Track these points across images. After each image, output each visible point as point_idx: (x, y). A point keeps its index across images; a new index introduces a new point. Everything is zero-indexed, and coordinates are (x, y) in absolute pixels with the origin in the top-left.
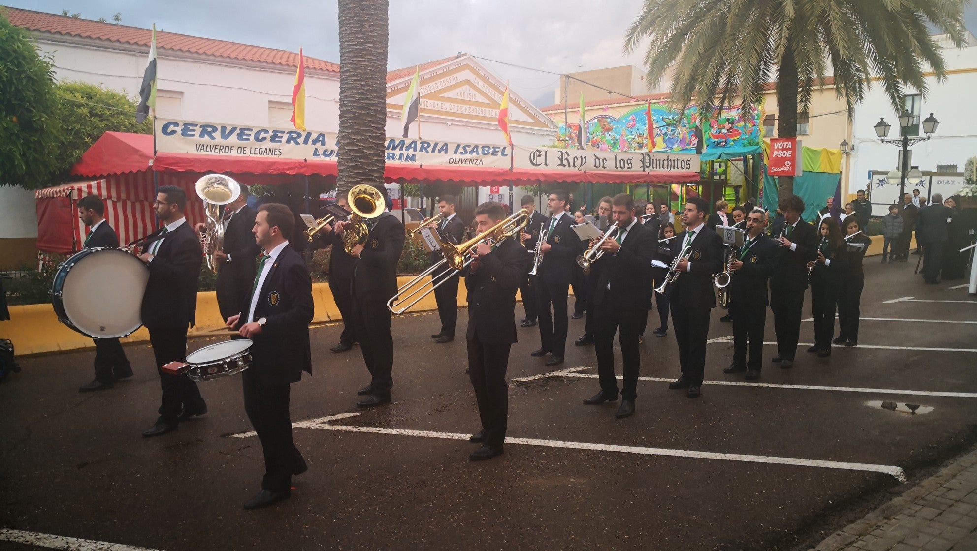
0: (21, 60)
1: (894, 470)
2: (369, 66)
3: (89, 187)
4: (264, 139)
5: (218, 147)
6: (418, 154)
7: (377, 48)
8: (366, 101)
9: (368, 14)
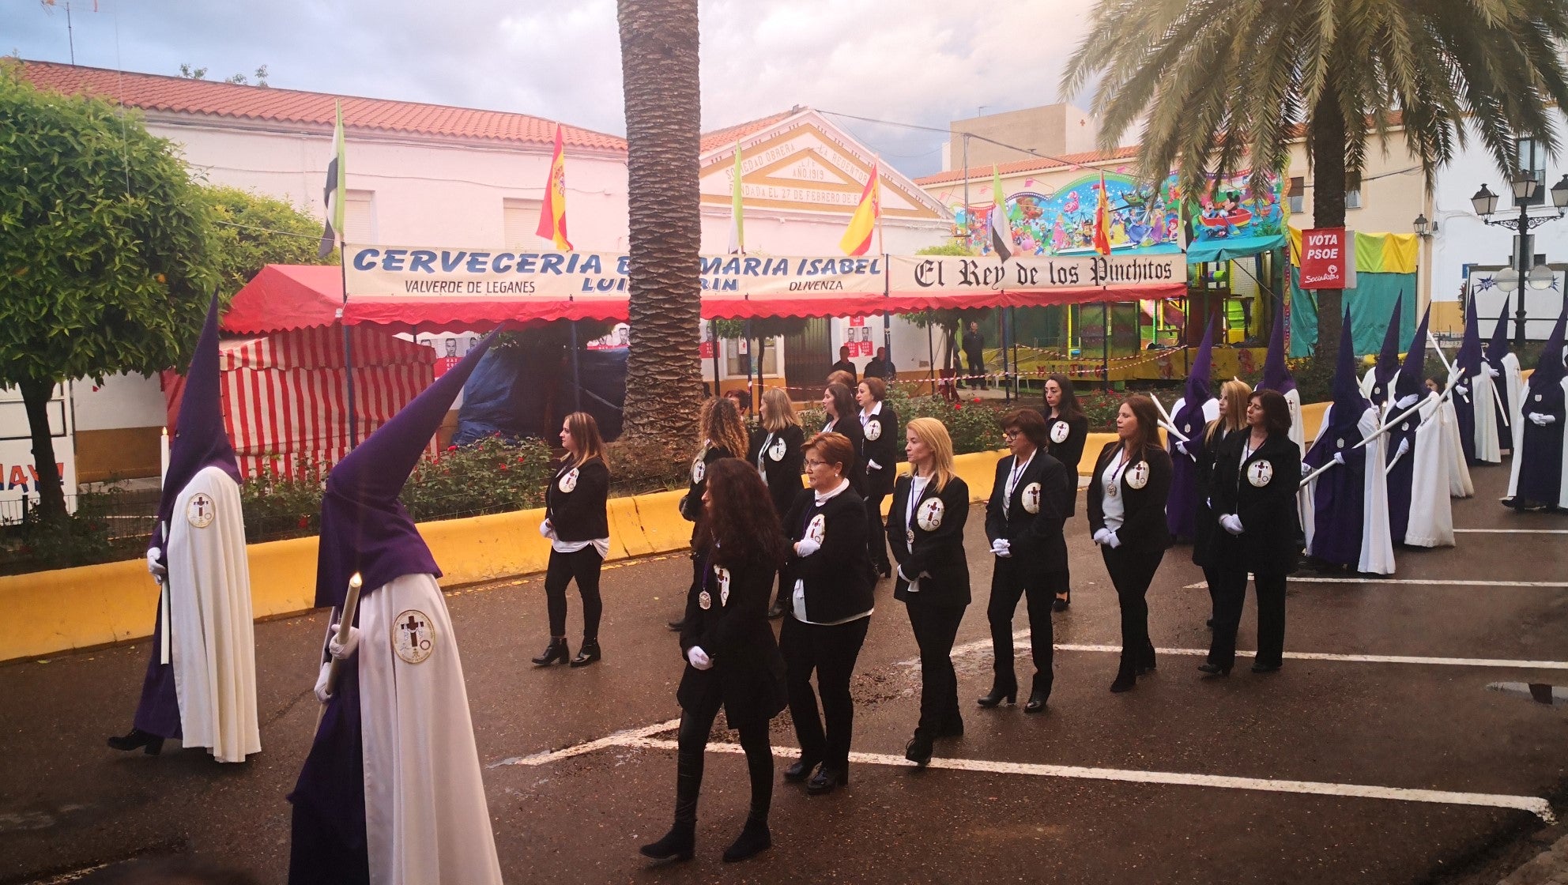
0: (168, 190)
1: (1534, 804)
2: (674, 160)
3: (244, 350)
4: (508, 268)
5: (439, 285)
6: (741, 279)
7: (685, 131)
8: (670, 215)
9: (670, 79)
